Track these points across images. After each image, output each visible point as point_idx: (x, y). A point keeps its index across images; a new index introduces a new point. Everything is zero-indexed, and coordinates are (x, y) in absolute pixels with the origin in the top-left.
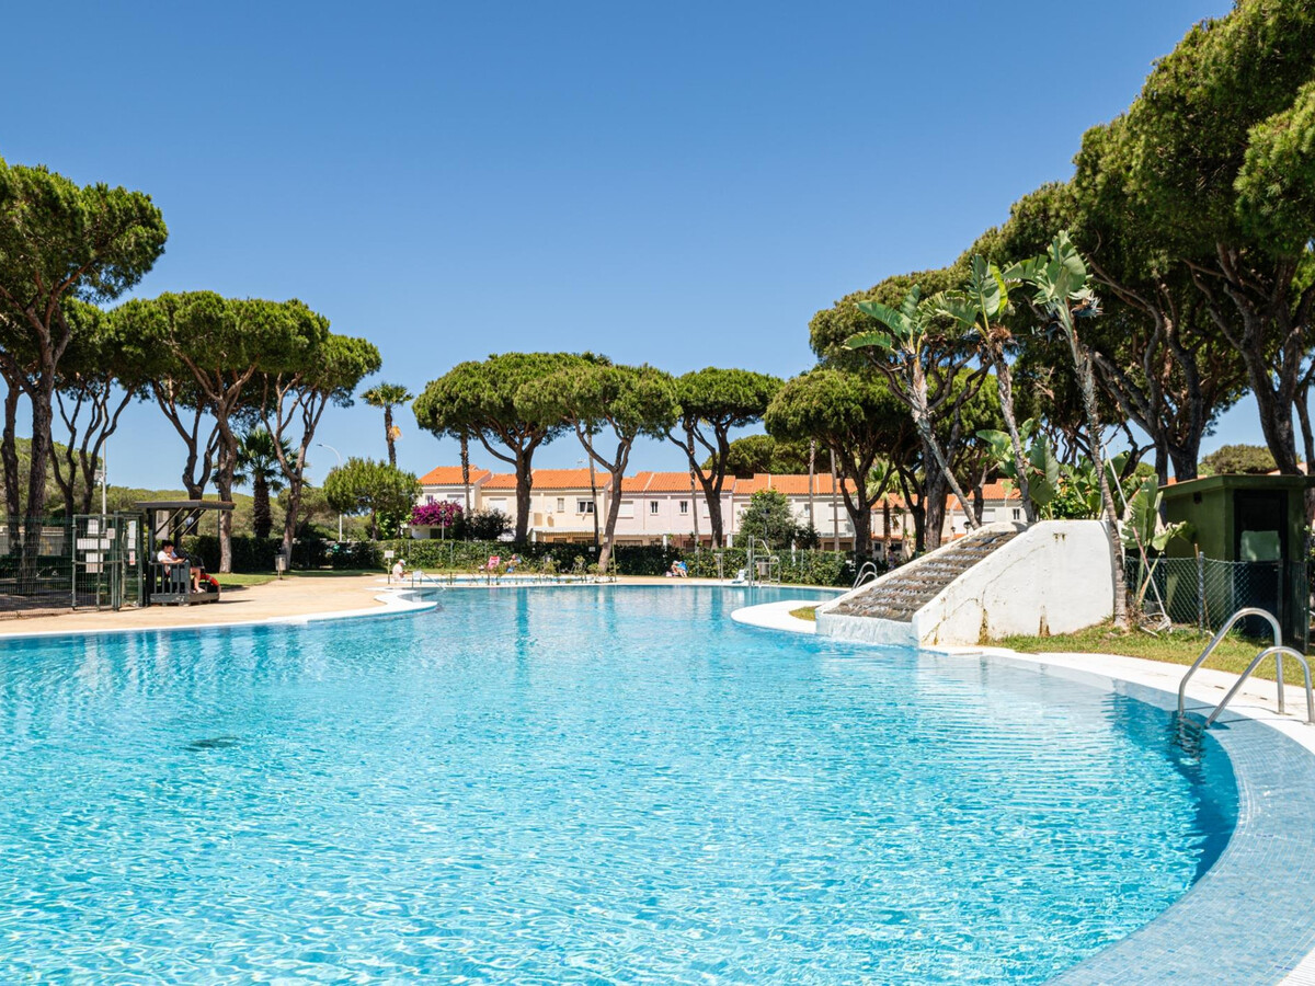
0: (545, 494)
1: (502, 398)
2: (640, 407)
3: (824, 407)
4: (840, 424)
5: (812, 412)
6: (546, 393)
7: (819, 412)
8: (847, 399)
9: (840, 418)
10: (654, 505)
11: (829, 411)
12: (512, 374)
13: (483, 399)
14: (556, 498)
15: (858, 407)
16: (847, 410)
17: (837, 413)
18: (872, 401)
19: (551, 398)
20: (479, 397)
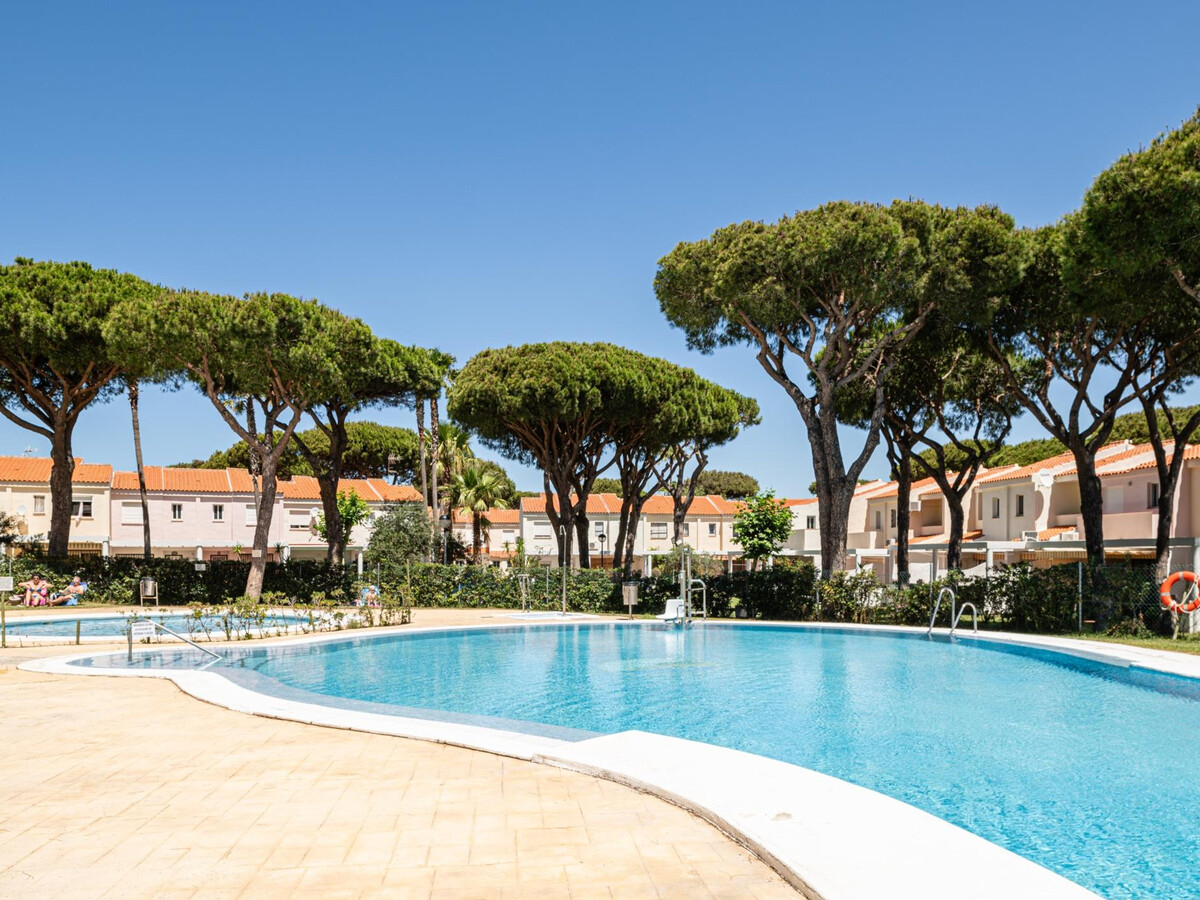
0: (14, 490)
1: (64, 325)
2: (339, 357)
3: (557, 386)
4: (572, 411)
5: (541, 391)
6: (176, 321)
7: (550, 392)
8: (582, 380)
9: (573, 403)
10: (177, 509)
11: (564, 392)
12: (78, 288)
13: (27, 323)
14: (32, 495)
15: (596, 390)
16: (583, 393)
17: (571, 396)
18: (613, 384)
19: (185, 329)
20: (17, 317)
